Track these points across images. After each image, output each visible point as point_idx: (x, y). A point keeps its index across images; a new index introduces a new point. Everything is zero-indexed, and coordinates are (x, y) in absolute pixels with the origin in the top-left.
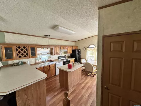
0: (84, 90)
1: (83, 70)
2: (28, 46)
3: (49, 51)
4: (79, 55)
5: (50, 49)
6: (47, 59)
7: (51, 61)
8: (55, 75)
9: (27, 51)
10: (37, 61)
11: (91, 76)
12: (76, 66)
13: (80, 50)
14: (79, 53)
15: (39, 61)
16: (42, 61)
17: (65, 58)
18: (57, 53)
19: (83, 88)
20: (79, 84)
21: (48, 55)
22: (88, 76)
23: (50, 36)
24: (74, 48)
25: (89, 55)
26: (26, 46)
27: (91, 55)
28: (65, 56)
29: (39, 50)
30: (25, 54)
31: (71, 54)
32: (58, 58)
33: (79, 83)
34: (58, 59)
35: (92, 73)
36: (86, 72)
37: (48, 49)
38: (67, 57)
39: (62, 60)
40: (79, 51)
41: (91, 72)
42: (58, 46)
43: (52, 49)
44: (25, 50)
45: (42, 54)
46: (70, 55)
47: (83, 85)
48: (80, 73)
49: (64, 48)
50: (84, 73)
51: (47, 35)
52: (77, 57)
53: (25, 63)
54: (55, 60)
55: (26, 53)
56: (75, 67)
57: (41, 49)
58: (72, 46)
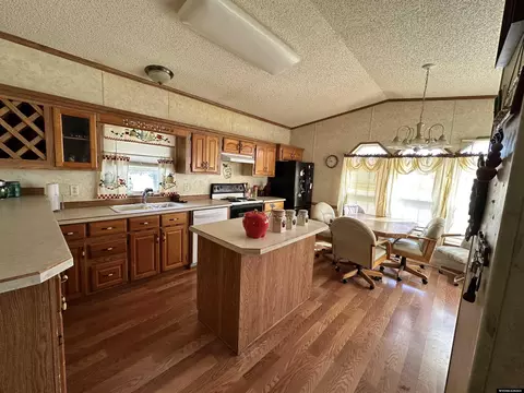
0: (325, 364)
1: (317, 255)
2: (46, 106)
3: (165, 153)
4: (305, 186)
5: (172, 144)
6: (157, 189)
7: (174, 198)
8: (185, 262)
9: (43, 129)
10: (104, 191)
11: (358, 285)
12: (289, 228)
13: (312, 164)
14: (304, 177)
15: (114, 192)
16: (130, 193)
17: (241, 195)
18: (204, 165)
19: (317, 349)
20: (296, 324)
21: (162, 170)
22: (345, 282)
23: (171, 74)
24: (285, 156)
25: (351, 191)
26: (34, 104)
27: (361, 192)
28: (241, 187)
29: (113, 136)
30: (31, 145)
31: (270, 179)
32: (212, 192)
33: (295, 316)
34: (208, 193)
35: (363, 271)
36: (334, 263)
37: (162, 142)
38: (253, 191)
39: (227, 199)
40: (309, 170)
41: (359, 267)
42: (215, 133)
43: (180, 141)
44: (29, 121)
45: (132, 158)
46: (265, 184)
47: (319, 327)
48: (305, 265)
49: (239, 148)
50: (326, 265)
51: (160, 68)
52: (297, 195)
53: (36, 192)
54: (197, 198)
55: (37, 140)
56: (283, 230)
57: (128, 137)
58: (278, 146)
